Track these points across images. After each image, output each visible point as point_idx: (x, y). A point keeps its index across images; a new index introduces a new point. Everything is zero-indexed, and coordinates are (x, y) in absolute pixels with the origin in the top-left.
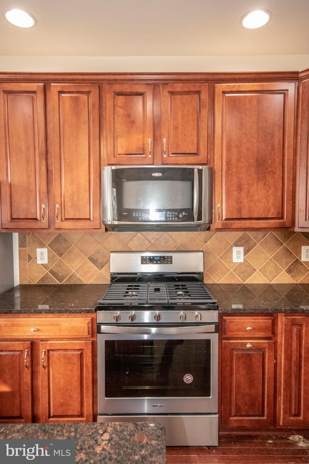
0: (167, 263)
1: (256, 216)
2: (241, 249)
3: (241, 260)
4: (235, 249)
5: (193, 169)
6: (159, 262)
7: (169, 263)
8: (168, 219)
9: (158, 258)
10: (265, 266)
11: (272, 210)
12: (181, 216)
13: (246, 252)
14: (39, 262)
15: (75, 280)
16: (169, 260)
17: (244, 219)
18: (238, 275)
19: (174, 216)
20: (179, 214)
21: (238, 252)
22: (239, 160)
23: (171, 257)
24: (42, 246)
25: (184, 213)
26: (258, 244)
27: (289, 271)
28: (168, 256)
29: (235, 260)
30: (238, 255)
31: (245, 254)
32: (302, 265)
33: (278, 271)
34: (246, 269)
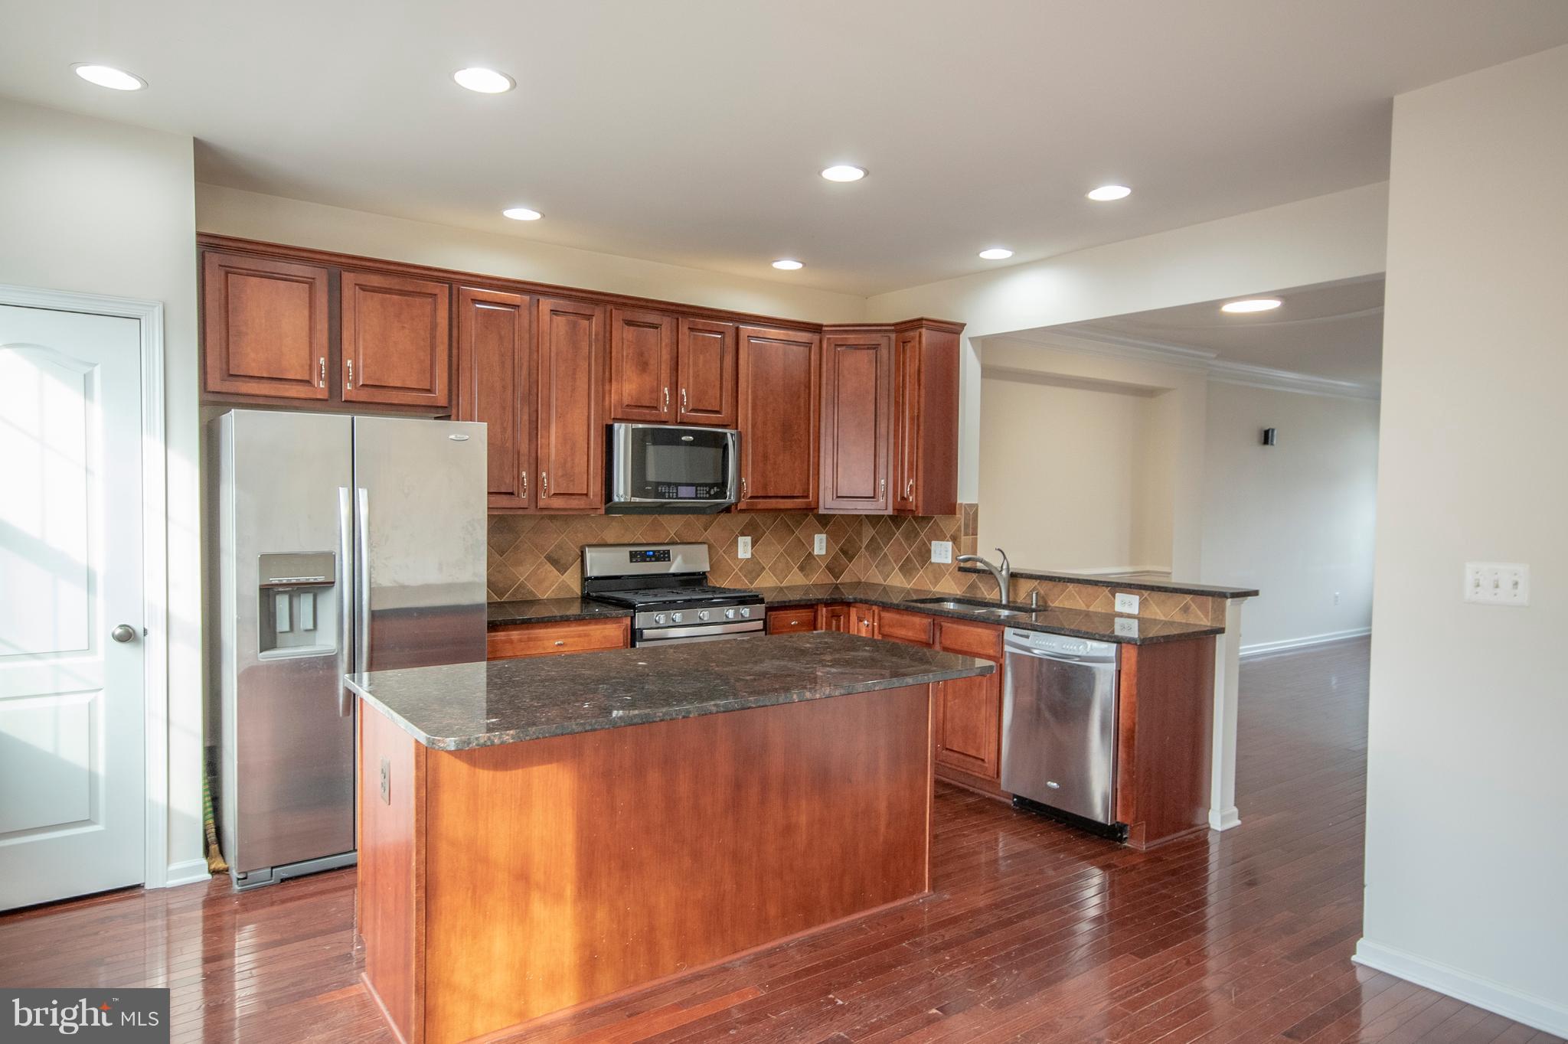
0: (664, 560)
1: (781, 494)
2: (748, 539)
3: (749, 556)
4: (741, 539)
5: (726, 434)
6: (653, 559)
7: (667, 559)
8: (698, 496)
9: (651, 553)
10: (775, 563)
11: (798, 486)
12: (712, 492)
13: (753, 544)
15: (523, 594)
16: (666, 556)
17: (770, 497)
18: (745, 576)
19: (705, 492)
20: (710, 490)
21: (745, 544)
22: (765, 423)
23: (669, 551)
25: (715, 489)
26: (767, 532)
27: (802, 568)
28: (664, 551)
29: (741, 555)
30: (744, 548)
31: (753, 546)
32: (815, 559)
33: (789, 569)
34: (753, 568)
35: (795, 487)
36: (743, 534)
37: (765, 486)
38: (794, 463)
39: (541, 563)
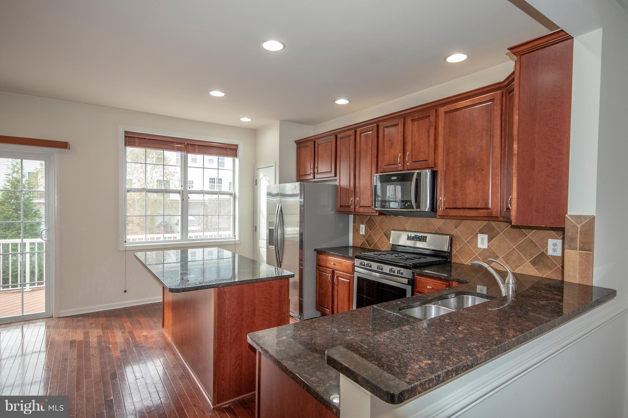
0: (423, 241)
2: (486, 237)
3: (485, 246)
4: (480, 236)
5: (413, 173)
6: (418, 240)
7: (424, 241)
8: (399, 207)
9: (418, 237)
10: (508, 255)
11: (481, 201)
12: (406, 205)
13: (490, 240)
14: (361, 233)
15: (376, 247)
16: (425, 239)
19: (402, 205)
20: (405, 203)
21: (483, 239)
23: (427, 236)
24: (363, 223)
25: (408, 203)
26: (501, 233)
27: (534, 263)
28: (424, 236)
29: (480, 246)
30: (482, 242)
31: (489, 242)
32: (548, 258)
33: (521, 262)
34: (488, 254)
35: (478, 202)
36: (481, 232)
37: (455, 202)
38: (477, 186)
39: (382, 235)
